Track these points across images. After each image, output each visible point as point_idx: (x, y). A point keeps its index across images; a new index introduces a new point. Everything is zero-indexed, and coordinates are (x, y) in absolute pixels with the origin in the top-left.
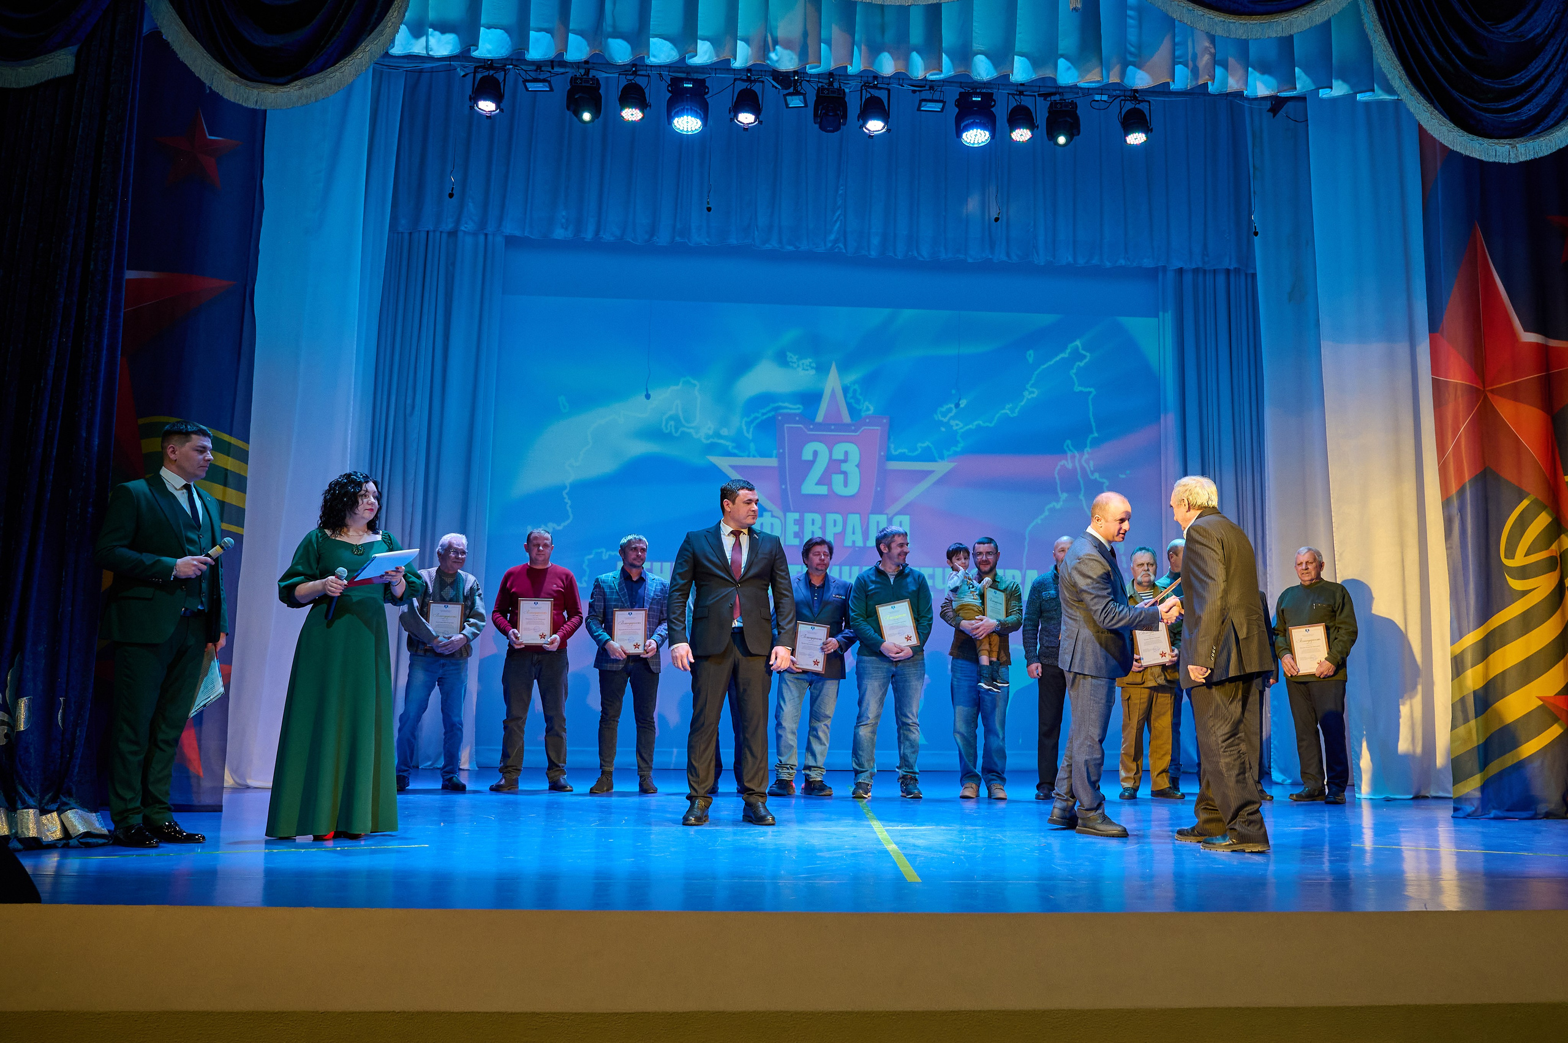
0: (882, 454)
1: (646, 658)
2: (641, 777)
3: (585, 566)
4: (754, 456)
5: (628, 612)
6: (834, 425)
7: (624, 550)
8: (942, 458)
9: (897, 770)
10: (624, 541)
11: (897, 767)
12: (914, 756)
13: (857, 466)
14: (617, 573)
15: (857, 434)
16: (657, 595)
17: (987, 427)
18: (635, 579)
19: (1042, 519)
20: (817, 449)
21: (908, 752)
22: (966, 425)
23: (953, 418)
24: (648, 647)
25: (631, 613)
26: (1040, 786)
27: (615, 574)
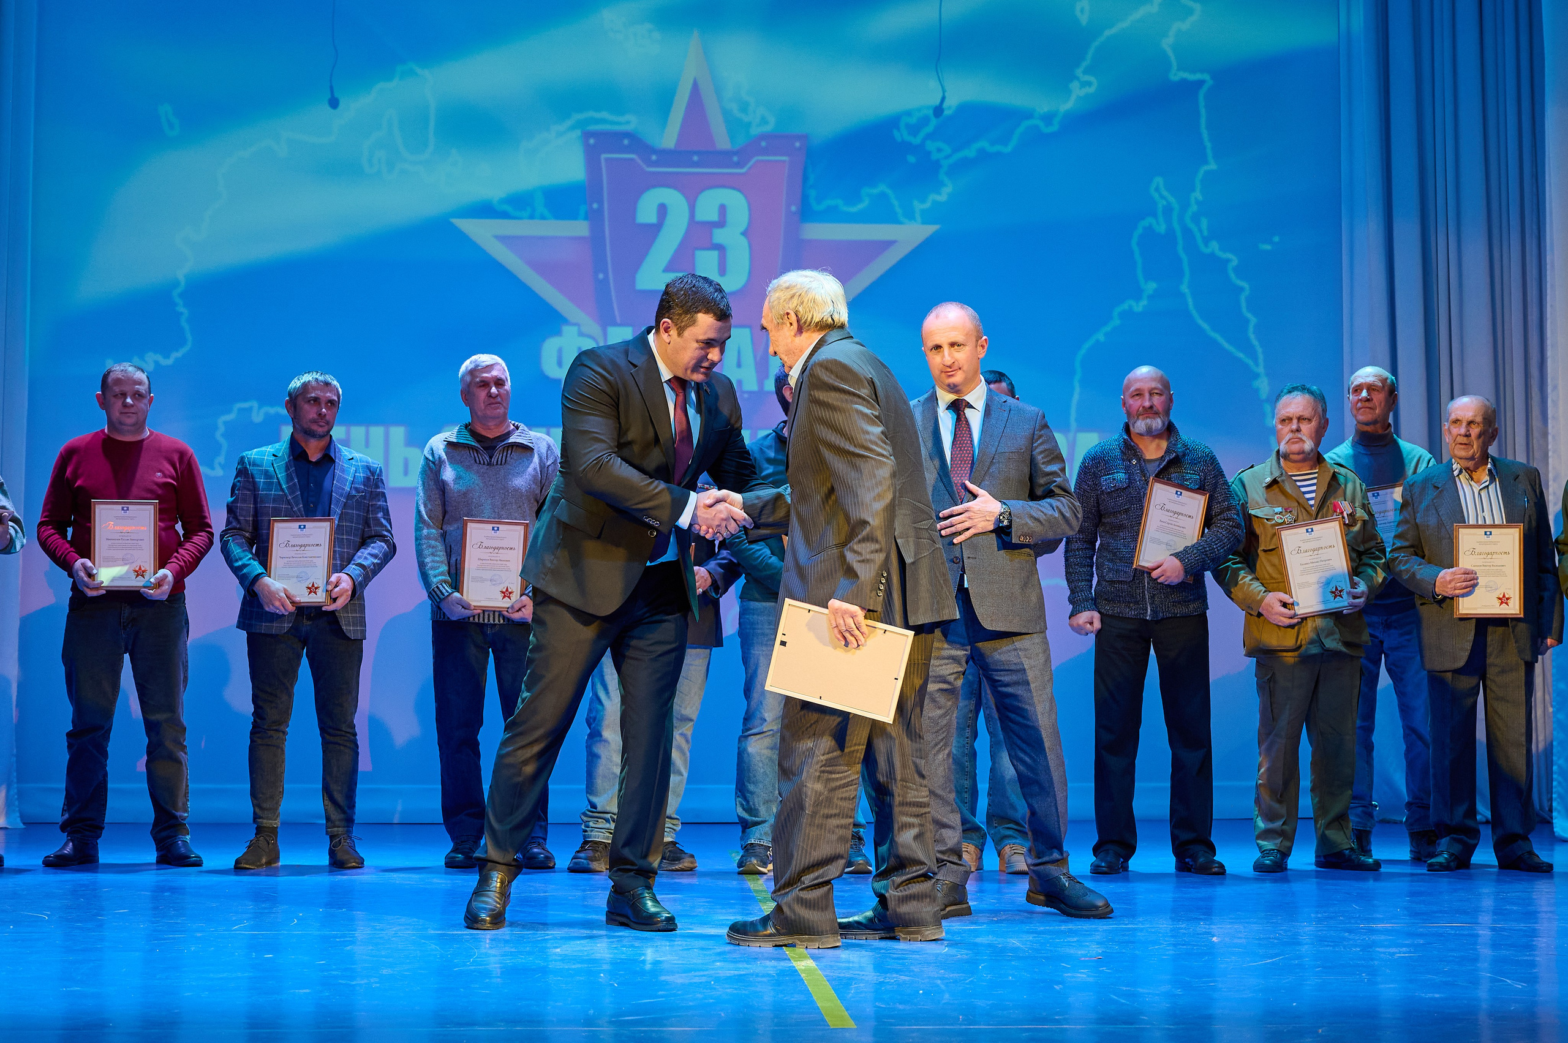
0: (793, 208)
1: (333, 612)
2: (332, 838)
3: (218, 435)
4: (543, 218)
5: (299, 525)
6: (695, 153)
7: (296, 402)
8: (910, 216)
10: (296, 383)
13: (744, 233)
14: (281, 447)
15: (743, 170)
16: (358, 491)
17: (1000, 153)
18: (314, 457)
19: (1106, 334)
20: (666, 202)
22: (956, 150)
23: (932, 138)
24: (337, 589)
25: (305, 526)
26: (1101, 850)
27: (277, 449)
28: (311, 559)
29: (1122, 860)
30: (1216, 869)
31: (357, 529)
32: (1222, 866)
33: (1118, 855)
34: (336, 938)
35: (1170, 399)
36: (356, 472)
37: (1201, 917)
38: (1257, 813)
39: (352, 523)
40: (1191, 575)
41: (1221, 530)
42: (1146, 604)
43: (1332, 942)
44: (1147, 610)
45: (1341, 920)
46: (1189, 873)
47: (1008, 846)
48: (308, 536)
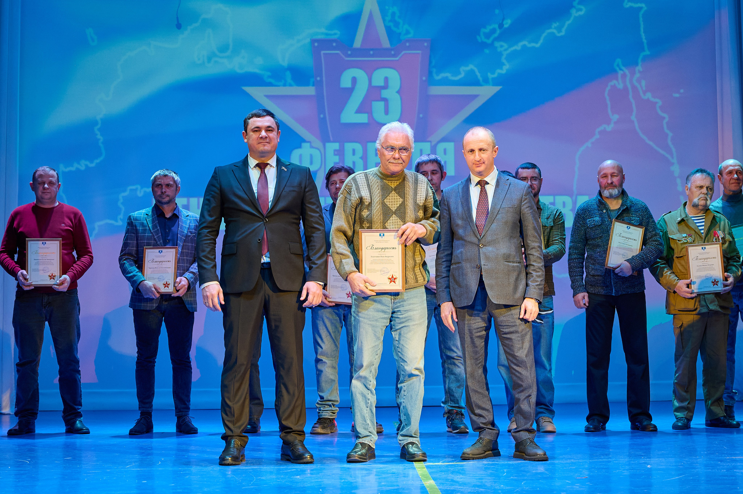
0: (424, 78)
2: (179, 417)
4: (290, 85)
5: (158, 250)
6: (372, 50)
8: (486, 81)
9: (442, 405)
11: (443, 402)
12: (460, 390)
13: (398, 92)
14: (149, 210)
15: (397, 59)
16: (191, 233)
17: (534, 47)
18: (168, 215)
19: (592, 143)
20: (356, 76)
21: (453, 386)
22: (510, 46)
23: (497, 39)
24: (180, 285)
25: (162, 251)
26: (591, 419)
27: (148, 211)
28: (165, 269)
29: (602, 424)
30: (652, 428)
31: (191, 253)
32: (655, 427)
33: (599, 422)
34: (181, 471)
35: (623, 177)
36: (190, 223)
37: (643, 454)
38: (674, 398)
39: (189, 250)
40: (636, 271)
41: (652, 246)
42: (612, 287)
43: (711, 467)
44: (613, 291)
45: (717, 455)
46: (639, 431)
47: (541, 418)
48: (164, 256)
